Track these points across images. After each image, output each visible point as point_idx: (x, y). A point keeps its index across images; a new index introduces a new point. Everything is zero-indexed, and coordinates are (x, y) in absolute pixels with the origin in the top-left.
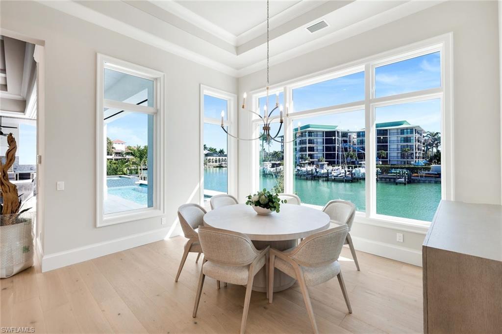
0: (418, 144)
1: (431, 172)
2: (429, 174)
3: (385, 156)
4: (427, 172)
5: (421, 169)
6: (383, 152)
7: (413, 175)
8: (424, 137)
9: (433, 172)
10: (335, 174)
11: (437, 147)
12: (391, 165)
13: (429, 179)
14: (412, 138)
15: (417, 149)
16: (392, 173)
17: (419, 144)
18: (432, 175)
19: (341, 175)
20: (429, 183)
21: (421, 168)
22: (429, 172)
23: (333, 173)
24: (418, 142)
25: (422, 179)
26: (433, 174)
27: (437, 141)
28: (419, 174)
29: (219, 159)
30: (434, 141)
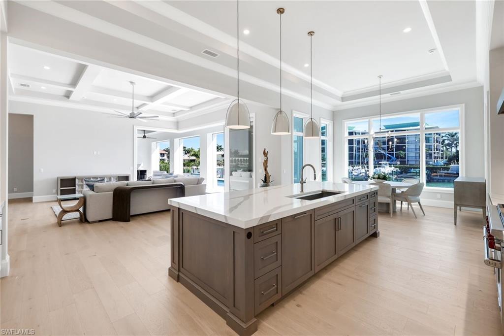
0: (436, 144)
1: (450, 172)
2: (448, 173)
3: (404, 157)
4: (446, 172)
5: (439, 169)
6: (402, 152)
7: (432, 175)
8: (442, 137)
9: (452, 172)
10: (356, 174)
11: (456, 147)
12: (410, 165)
13: (449, 178)
14: (430, 139)
15: (435, 150)
16: (411, 173)
17: (438, 144)
18: (452, 175)
19: (361, 175)
20: (448, 182)
22: (448, 172)
23: (354, 173)
24: (437, 142)
25: (442, 178)
26: (452, 174)
27: (456, 141)
28: (438, 174)
29: (235, 159)
30: (454, 141)
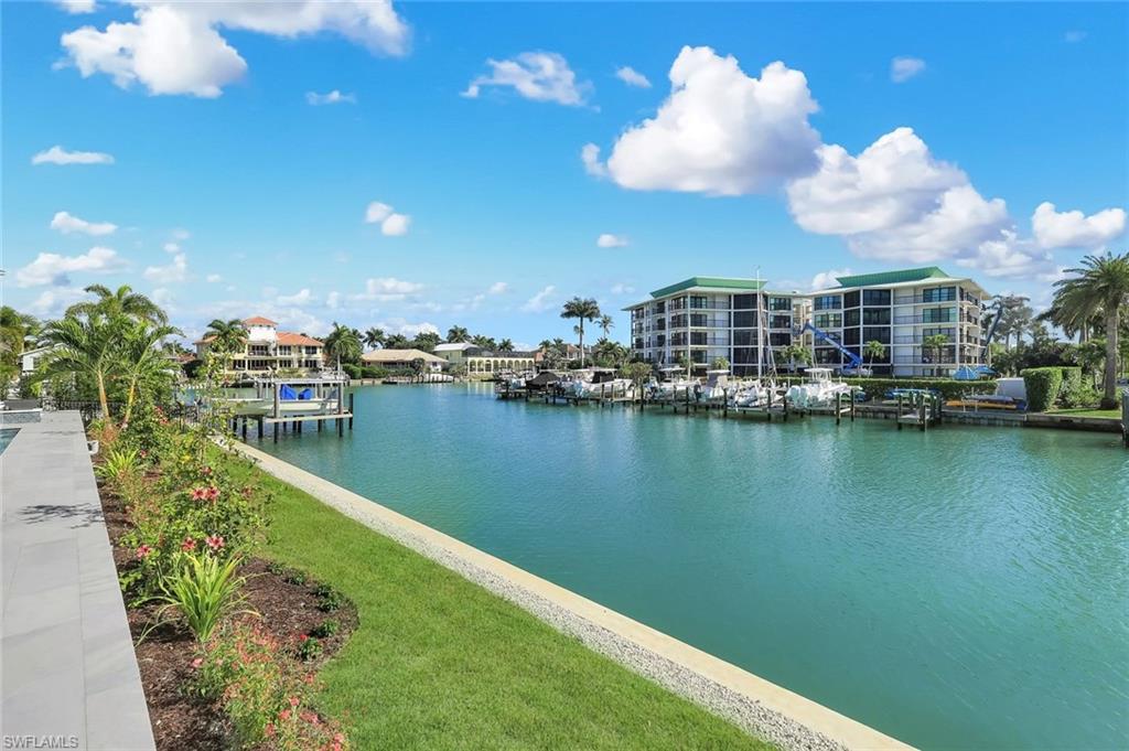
0: (966, 325)
1: (995, 396)
2: (990, 401)
3: (882, 356)
4: (985, 396)
5: (968, 388)
6: (877, 344)
7: (949, 404)
8: (984, 308)
9: (1001, 398)
10: (741, 400)
11: (1019, 333)
12: (897, 377)
13: (991, 415)
14: (951, 311)
15: (965, 339)
16: (892, 398)
17: (971, 325)
18: (999, 406)
19: (757, 403)
20: (990, 425)
21: (970, 386)
22: (990, 397)
23: (736, 398)
24: (969, 320)
25: (972, 414)
26: (1001, 402)
27: (1018, 318)
28: (963, 402)
29: (496, 361)
30: (1011, 320)
